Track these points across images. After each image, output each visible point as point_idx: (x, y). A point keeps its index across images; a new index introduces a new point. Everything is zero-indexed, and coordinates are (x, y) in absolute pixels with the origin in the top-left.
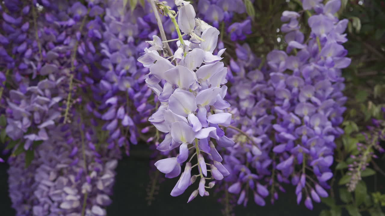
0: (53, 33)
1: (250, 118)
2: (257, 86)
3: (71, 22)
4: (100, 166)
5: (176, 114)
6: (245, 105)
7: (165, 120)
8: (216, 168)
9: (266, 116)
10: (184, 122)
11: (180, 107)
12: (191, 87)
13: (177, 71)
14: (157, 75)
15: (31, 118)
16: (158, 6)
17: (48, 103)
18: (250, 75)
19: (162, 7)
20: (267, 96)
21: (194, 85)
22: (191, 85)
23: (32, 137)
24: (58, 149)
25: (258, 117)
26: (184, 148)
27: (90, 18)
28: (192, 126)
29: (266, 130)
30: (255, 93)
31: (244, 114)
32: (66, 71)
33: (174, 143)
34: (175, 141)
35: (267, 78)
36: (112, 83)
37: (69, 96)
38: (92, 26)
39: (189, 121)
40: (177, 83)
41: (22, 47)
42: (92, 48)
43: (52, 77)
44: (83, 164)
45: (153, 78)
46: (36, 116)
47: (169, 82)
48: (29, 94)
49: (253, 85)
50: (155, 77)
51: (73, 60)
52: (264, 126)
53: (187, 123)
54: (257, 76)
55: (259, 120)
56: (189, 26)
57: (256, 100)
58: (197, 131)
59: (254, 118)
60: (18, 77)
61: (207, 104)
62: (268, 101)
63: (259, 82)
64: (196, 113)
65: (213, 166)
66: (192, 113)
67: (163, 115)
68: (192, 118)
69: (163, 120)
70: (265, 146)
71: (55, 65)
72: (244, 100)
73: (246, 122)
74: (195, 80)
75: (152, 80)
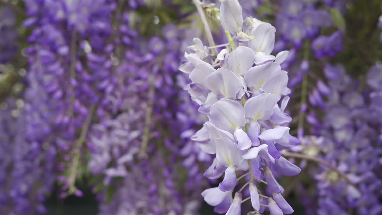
0: (132, 69)
1: (348, 150)
2: (356, 112)
3: (149, 57)
4: (178, 207)
5: (219, 129)
6: (342, 136)
7: (210, 139)
8: (275, 202)
9: (370, 149)
10: (228, 138)
11: (225, 120)
12: (238, 95)
13: (220, 76)
14: (200, 85)
15: (111, 153)
16: (205, 9)
17: (125, 138)
18: (345, 99)
19: (209, 10)
20: (370, 124)
21: (241, 92)
22: (238, 92)
23: (111, 172)
24: (138, 186)
25: (359, 150)
26: (230, 173)
27: (167, 51)
28: (237, 142)
29: (372, 166)
30: (353, 120)
31: (341, 146)
32: (144, 105)
33: (220, 166)
34: (220, 164)
35: (367, 101)
36: (188, 115)
37: (146, 130)
38: (169, 60)
39: (236, 138)
40: (222, 93)
41: (104, 84)
42: (169, 80)
43: (131, 112)
44: (161, 202)
45: (195, 88)
46: (116, 151)
47: (214, 93)
48: (110, 129)
49: (351, 110)
50: (198, 87)
51: (151, 94)
52: (369, 162)
53: (233, 141)
54: (355, 100)
55: (362, 154)
56: (235, 23)
57: (356, 129)
58: (243, 149)
59: (354, 153)
60: (100, 112)
61: (260, 118)
62: (371, 130)
63: (358, 107)
64: (246, 128)
65: (270, 199)
66: (240, 128)
67: (208, 133)
68: (240, 134)
69: (208, 138)
70: (372, 187)
71: (134, 100)
72: (340, 130)
73: (344, 156)
74: (242, 86)
75: (195, 90)
